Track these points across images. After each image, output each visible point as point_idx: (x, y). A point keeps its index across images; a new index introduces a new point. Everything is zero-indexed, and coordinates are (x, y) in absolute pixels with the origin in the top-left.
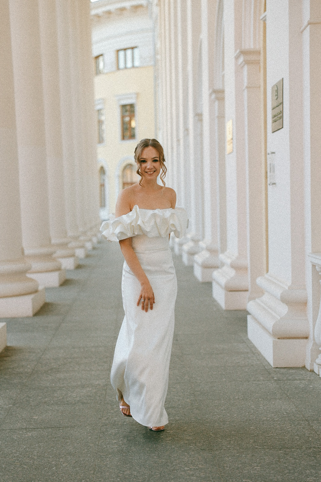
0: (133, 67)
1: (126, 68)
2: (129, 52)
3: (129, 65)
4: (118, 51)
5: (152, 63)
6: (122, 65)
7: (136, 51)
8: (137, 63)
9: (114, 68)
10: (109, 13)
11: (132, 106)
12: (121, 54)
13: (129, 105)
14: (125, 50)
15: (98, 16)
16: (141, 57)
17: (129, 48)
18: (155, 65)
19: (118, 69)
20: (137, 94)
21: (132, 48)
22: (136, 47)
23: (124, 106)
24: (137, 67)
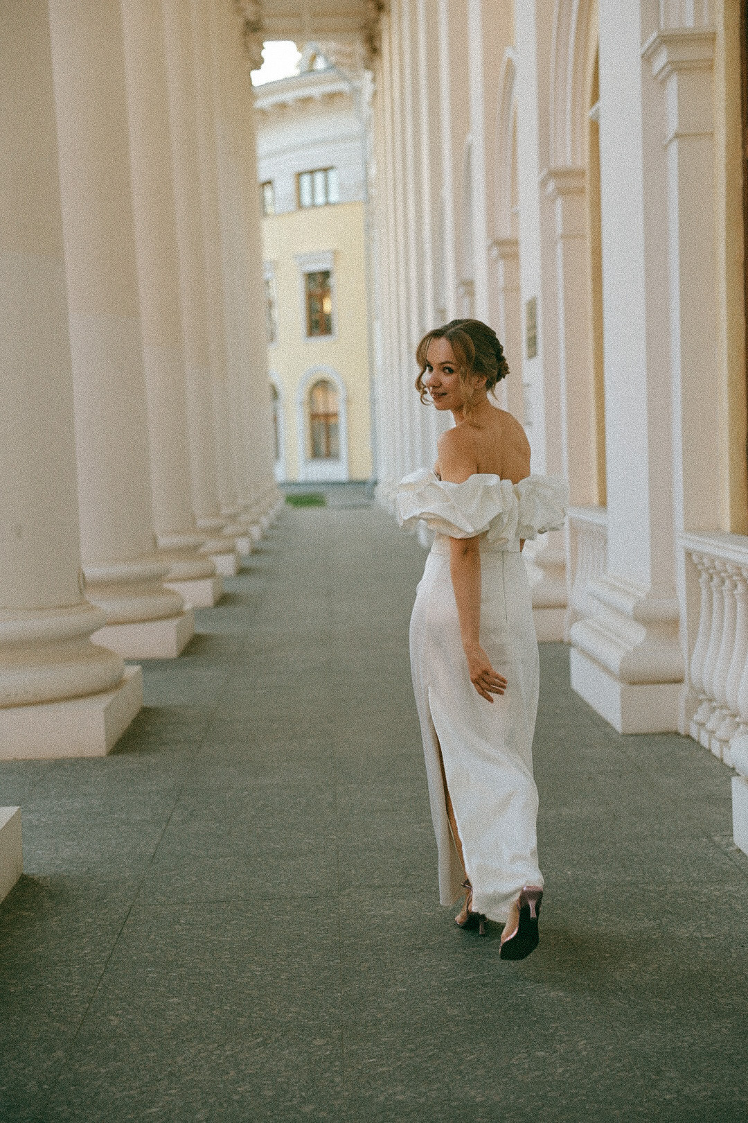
0: (327, 203)
1: (314, 206)
2: (319, 177)
3: (320, 199)
4: (299, 175)
5: (361, 196)
6: (306, 200)
7: (333, 175)
8: (334, 197)
9: (292, 206)
10: (283, 106)
11: (326, 274)
12: (306, 180)
13: (320, 273)
14: (312, 172)
15: (263, 112)
16: (341, 186)
17: (319, 170)
18: (368, 200)
19: (300, 206)
20: (335, 253)
21: (325, 170)
22: (332, 168)
23: (310, 276)
24: (334, 204)
